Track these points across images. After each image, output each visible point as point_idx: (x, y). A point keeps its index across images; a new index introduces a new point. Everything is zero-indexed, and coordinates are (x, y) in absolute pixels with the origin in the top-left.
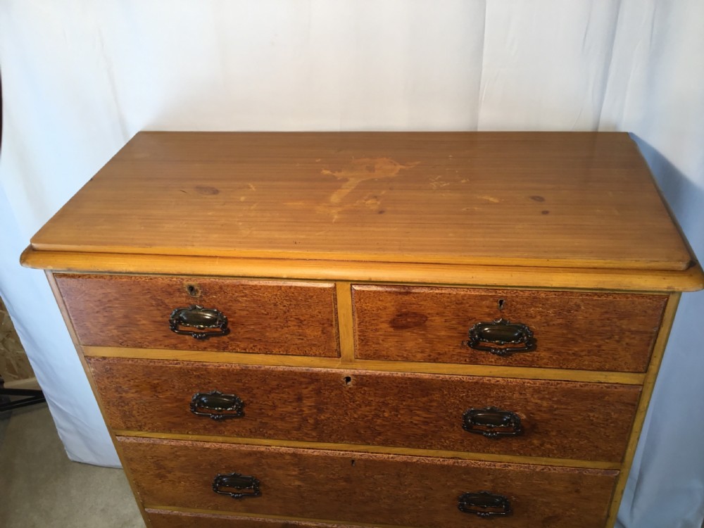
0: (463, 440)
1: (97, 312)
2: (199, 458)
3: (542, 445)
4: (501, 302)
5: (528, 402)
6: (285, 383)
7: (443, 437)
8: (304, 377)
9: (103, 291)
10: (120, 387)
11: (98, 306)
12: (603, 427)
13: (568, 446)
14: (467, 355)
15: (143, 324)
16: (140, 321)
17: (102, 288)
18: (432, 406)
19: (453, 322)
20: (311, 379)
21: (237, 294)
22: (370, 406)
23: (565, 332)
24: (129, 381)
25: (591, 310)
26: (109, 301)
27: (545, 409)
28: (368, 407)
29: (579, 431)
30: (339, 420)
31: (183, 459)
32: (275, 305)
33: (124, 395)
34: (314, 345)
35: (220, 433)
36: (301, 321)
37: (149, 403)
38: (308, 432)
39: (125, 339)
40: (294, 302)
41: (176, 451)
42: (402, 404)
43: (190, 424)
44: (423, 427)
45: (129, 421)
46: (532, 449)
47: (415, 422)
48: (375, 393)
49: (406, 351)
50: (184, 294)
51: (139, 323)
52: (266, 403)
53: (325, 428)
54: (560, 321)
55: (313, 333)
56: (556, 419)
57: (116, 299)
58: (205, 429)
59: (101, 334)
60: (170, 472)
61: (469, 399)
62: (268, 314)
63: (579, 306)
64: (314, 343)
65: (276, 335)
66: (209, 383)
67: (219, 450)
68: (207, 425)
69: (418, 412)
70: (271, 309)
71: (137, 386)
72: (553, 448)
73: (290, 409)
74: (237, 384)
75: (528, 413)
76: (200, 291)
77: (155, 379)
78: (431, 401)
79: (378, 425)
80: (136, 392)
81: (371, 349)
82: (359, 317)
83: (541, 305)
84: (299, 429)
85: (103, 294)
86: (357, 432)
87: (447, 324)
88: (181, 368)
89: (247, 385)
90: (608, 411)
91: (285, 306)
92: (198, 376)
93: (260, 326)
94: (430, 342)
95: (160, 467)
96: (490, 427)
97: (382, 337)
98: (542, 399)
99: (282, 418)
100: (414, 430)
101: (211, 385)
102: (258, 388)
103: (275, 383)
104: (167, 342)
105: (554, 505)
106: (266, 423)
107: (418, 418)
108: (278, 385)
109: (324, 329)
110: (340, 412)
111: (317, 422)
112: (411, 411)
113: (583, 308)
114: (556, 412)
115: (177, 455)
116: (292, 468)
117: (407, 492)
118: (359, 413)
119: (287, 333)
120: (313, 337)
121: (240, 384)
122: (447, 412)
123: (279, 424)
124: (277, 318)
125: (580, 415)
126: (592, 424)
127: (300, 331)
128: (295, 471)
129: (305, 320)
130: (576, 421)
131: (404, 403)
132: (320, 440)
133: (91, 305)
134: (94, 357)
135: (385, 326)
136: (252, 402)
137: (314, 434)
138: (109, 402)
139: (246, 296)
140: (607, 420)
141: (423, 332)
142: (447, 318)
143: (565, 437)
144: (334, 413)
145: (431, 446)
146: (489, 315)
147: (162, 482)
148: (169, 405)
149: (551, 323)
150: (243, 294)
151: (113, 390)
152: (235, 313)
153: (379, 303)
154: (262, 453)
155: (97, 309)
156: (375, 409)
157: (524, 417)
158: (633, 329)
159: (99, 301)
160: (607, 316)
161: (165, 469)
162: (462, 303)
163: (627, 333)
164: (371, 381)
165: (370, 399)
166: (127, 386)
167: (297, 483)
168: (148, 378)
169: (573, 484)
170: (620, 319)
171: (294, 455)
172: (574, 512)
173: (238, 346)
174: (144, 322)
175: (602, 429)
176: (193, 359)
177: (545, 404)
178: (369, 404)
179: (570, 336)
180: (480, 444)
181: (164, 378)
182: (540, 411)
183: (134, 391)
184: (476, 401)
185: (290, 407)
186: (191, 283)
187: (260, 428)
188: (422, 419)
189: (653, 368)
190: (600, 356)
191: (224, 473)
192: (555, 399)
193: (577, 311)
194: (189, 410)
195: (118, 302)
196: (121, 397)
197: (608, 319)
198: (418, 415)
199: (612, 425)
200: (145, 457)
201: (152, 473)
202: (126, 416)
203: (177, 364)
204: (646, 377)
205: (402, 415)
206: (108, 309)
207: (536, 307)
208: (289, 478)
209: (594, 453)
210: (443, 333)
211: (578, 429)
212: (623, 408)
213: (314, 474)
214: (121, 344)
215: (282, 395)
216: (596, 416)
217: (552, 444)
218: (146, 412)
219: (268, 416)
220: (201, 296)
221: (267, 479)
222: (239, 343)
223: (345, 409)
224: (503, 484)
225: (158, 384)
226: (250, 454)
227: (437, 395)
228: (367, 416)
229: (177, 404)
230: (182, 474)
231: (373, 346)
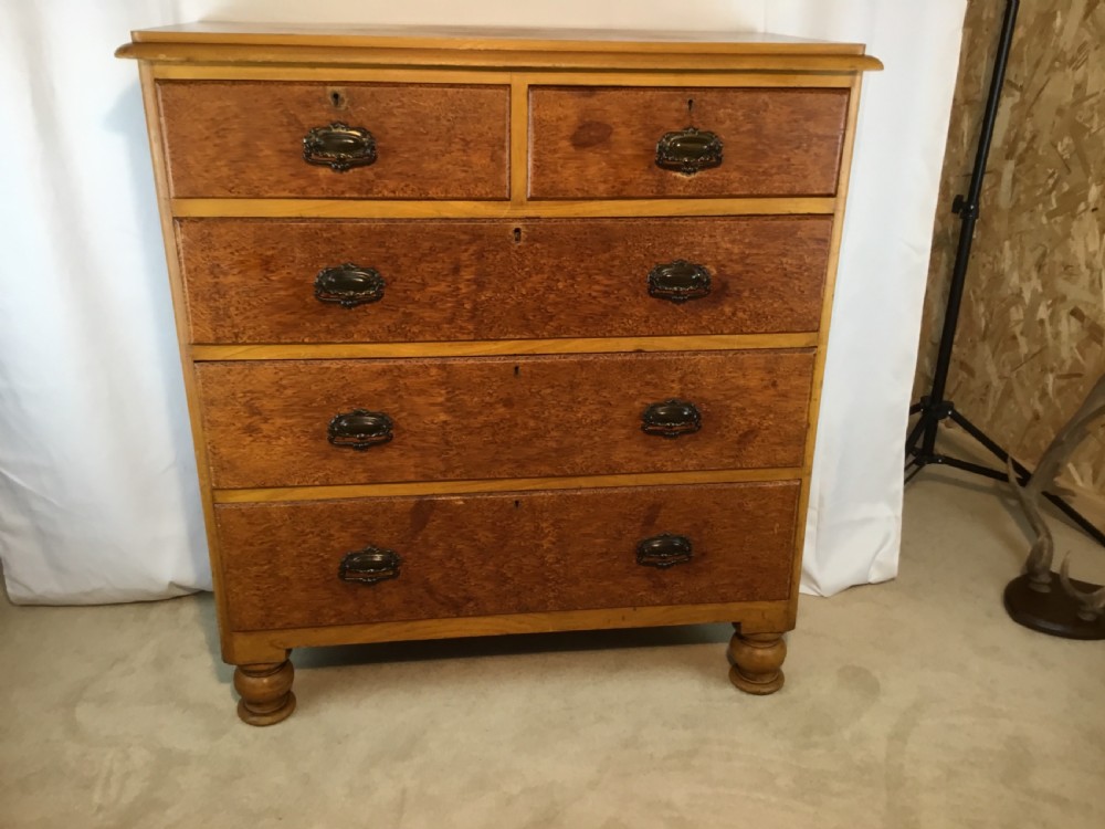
0: (648, 317)
1: (207, 138)
2: (314, 388)
3: (734, 314)
4: (690, 102)
5: (718, 248)
6: (439, 245)
7: (625, 315)
8: (465, 233)
9: (219, 103)
10: (218, 265)
11: (207, 129)
12: (797, 279)
13: (761, 312)
14: (654, 183)
15: (267, 156)
16: (261, 150)
17: (220, 99)
18: (613, 266)
19: (641, 134)
20: (474, 235)
21: (392, 104)
22: (543, 273)
23: (754, 141)
24: (232, 253)
25: (778, 110)
26: (227, 119)
27: (734, 257)
28: (540, 276)
29: (773, 287)
30: (503, 301)
31: (289, 392)
32: (438, 119)
33: (222, 279)
34: (480, 180)
35: (348, 339)
36: (467, 143)
37: (256, 291)
38: (463, 325)
39: (237, 181)
40: (461, 114)
41: (281, 379)
42: (579, 266)
43: (308, 325)
44: (604, 301)
45: (222, 326)
46: (724, 322)
47: (594, 294)
48: (549, 252)
49: (587, 180)
50: (325, 106)
51: (261, 154)
52: (414, 279)
53: (485, 314)
54: (749, 126)
55: (479, 160)
56: (747, 272)
57: (236, 116)
58: (328, 331)
59: (206, 175)
60: (266, 420)
61: (655, 251)
62: (427, 134)
63: (766, 104)
64: (480, 176)
65: (434, 166)
66: (342, 250)
67: (341, 370)
68: (332, 323)
69: (598, 278)
70: (432, 125)
71: (242, 262)
72: (745, 317)
73: (443, 287)
74: (378, 250)
75: (720, 266)
76: (346, 100)
77: (269, 249)
78: (613, 258)
79: (550, 304)
80: (239, 273)
81: (548, 180)
82: (535, 132)
83: (729, 105)
84: (451, 321)
85: (220, 108)
86: (524, 317)
87: (634, 137)
88: (307, 227)
89: (392, 251)
90: (801, 253)
91: (449, 120)
92: (329, 240)
93: (416, 154)
94: (615, 166)
95: (254, 411)
96: (678, 293)
97: (561, 161)
98: (733, 242)
99: (432, 305)
100: (594, 307)
101: (344, 254)
102: (405, 255)
103: (427, 245)
104: (295, 184)
105: (750, 411)
106: (411, 314)
107: (597, 287)
108: (431, 248)
109: (494, 153)
110: (506, 286)
111: (475, 309)
112: (590, 277)
113: (771, 107)
114: (748, 261)
115: (281, 386)
116: (437, 390)
117: (580, 415)
118: (529, 285)
119: (449, 163)
120: (479, 168)
121: (384, 250)
122: (630, 273)
123: (428, 314)
124: (437, 140)
125: (773, 263)
126: (786, 275)
127: (465, 158)
128: (441, 395)
129: (471, 141)
130: (769, 272)
131: (582, 265)
132: (479, 337)
133: (200, 127)
134: (186, 218)
135: (565, 144)
136: (395, 280)
137: (471, 327)
138: (197, 295)
139: (402, 106)
140: (800, 267)
141: (607, 152)
142: (633, 129)
143: (759, 298)
144: (496, 291)
145: (610, 331)
146: (678, 121)
147: (253, 441)
148: (282, 293)
149: (742, 129)
150: (399, 104)
151: (207, 271)
152: (387, 133)
153: (560, 109)
154: (399, 368)
155: (207, 133)
156: (548, 278)
157: (714, 272)
158: (820, 133)
159: (212, 119)
160: (795, 117)
161: (260, 414)
162: (649, 107)
163: (815, 140)
164: (544, 232)
165: (542, 262)
166: (228, 263)
167: (443, 417)
168: (261, 246)
169: (769, 372)
170: (807, 120)
171: (442, 367)
172: (771, 420)
173: (386, 186)
174: (268, 152)
175: (796, 282)
176: (323, 214)
177: (736, 250)
178: (540, 271)
179: (760, 147)
180: (667, 322)
181: (281, 246)
182: (731, 260)
183: (236, 271)
184: (663, 253)
185: (444, 284)
186: (337, 89)
187: (402, 323)
188: (602, 288)
189: (842, 188)
190: (789, 173)
191: (344, 410)
192: (747, 240)
193: (765, 111)
194: (310, 299)
195: (237, 120)
196: (217, 283)
197: (796, 121)
198: (598, 283)
199: (806, 274)
200: (233, 394)
201: (239, 425)
202: (219, 317)
203: (302, 222)
204: (836, 204)
205: (579, 283)
206: (221, 133)
207: (726, 108)
208: (433, 408)
209: (789, 319)
210: (629, 152)
211: (772, 284)
212: (815, 247)
213: (466, 397)
214: (231, 193)
215: (435, 264)
216: (790, 261)
217: (744, 311)
218: (248, 308)
219: (414, 302)
220: (347, 108)
221: (404, 414)
222: (387, 181)
223: (510, 281)
224: (693, 384)
225: (272, 256)
226: (384, 372)
227: (620, 249)
228: (537, 291)
229: (295, 290)
230: (284, 421)
231: (551, 176)
